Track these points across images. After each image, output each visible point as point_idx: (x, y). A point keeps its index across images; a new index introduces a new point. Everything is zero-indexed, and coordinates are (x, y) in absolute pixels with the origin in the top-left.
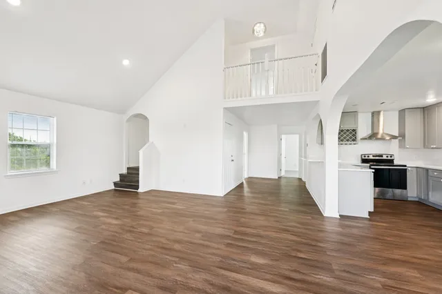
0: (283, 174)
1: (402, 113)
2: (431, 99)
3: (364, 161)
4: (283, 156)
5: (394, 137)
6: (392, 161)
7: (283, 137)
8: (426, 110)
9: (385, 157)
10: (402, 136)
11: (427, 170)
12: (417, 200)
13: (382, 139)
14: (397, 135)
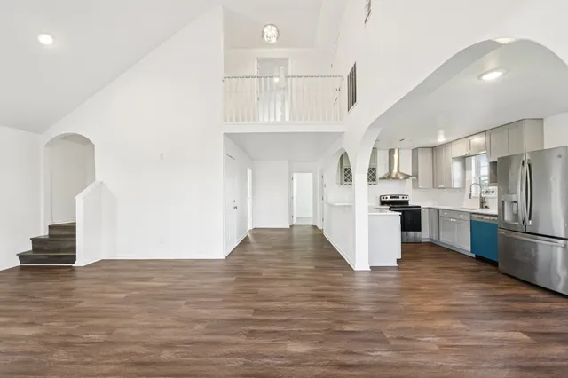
0: (295, 222)
1: (415, 151)
2: (441, 139)
3: (383, 203)
4: (295, 199)
5: (407, 177)
6: (407, 202)
7: (295, 175)
8: (435, 150)
9: (401, 199)
10: (415, 175)
11: (438, 210)
12: (429, 241)
13: (397, 178)
14: (410, 174)
